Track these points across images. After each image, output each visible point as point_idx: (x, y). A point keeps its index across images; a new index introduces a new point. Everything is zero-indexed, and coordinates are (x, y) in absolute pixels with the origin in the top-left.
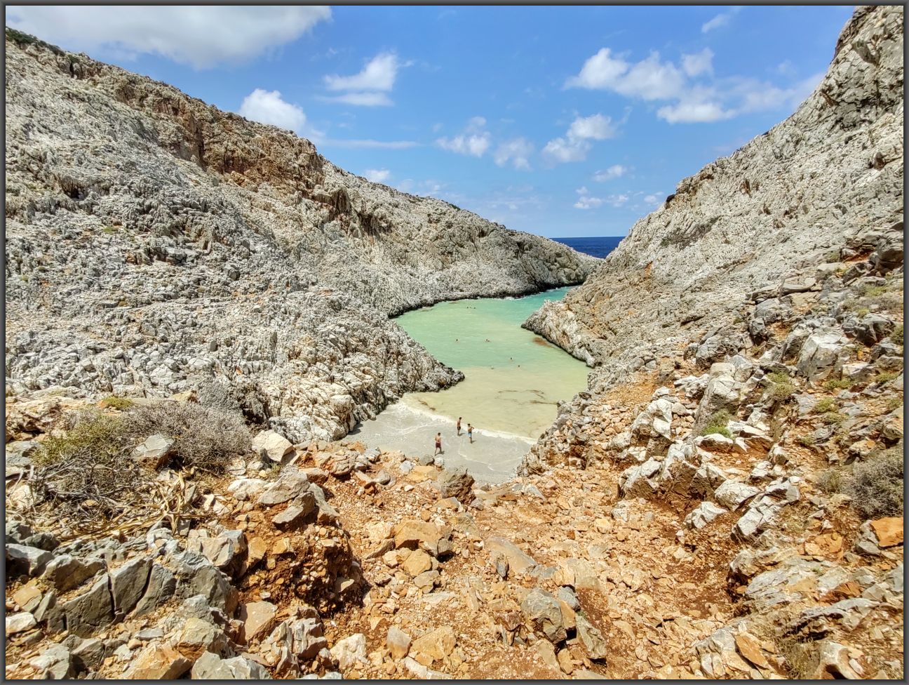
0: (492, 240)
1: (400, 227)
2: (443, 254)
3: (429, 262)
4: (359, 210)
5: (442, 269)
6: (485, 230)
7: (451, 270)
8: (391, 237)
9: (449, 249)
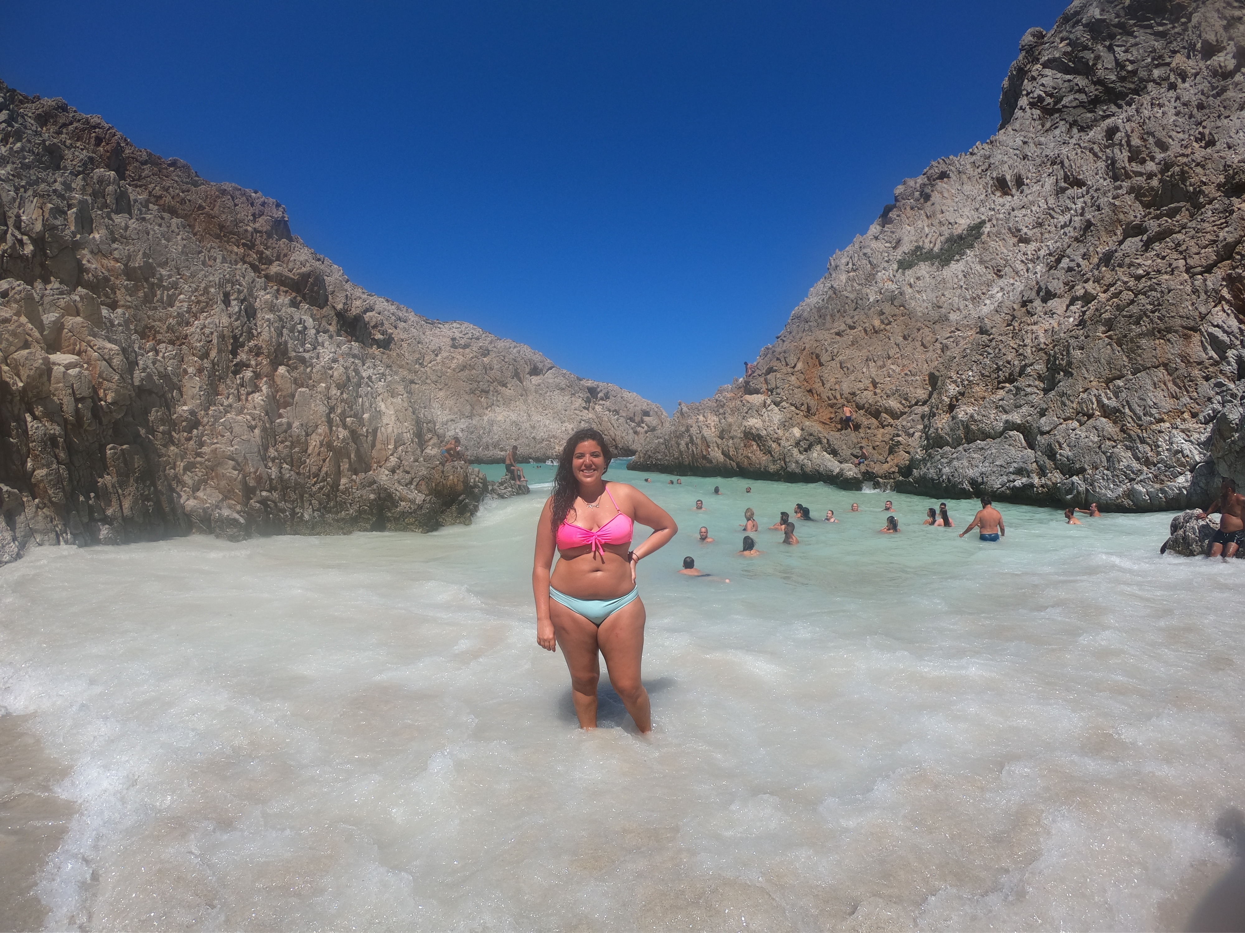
0: (551, 381)
1: (405, 345)
2: (473, 392)
3: (450, 403)
4: (340, 307)
5: (471, 417)
6: (540, 366)
7: (486, 418)
8: (389, 357)
9: (483, 385)
